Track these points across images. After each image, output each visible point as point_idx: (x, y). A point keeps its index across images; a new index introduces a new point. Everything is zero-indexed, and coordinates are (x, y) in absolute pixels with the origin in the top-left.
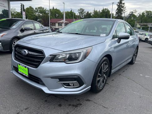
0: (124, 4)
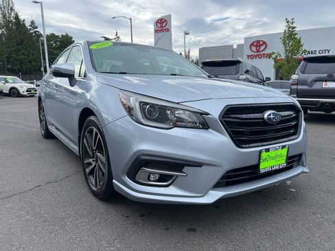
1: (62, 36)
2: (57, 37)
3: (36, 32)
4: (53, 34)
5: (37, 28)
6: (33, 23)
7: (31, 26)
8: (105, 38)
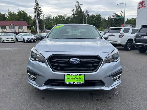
0: (40, 8)
1: (97, 15)
2: (95, 16)
3: (88, 14)
4: (93, 15)
5: (88, 13)
6: (87, 11)
7: (86, 12)
8: (115, 14)
